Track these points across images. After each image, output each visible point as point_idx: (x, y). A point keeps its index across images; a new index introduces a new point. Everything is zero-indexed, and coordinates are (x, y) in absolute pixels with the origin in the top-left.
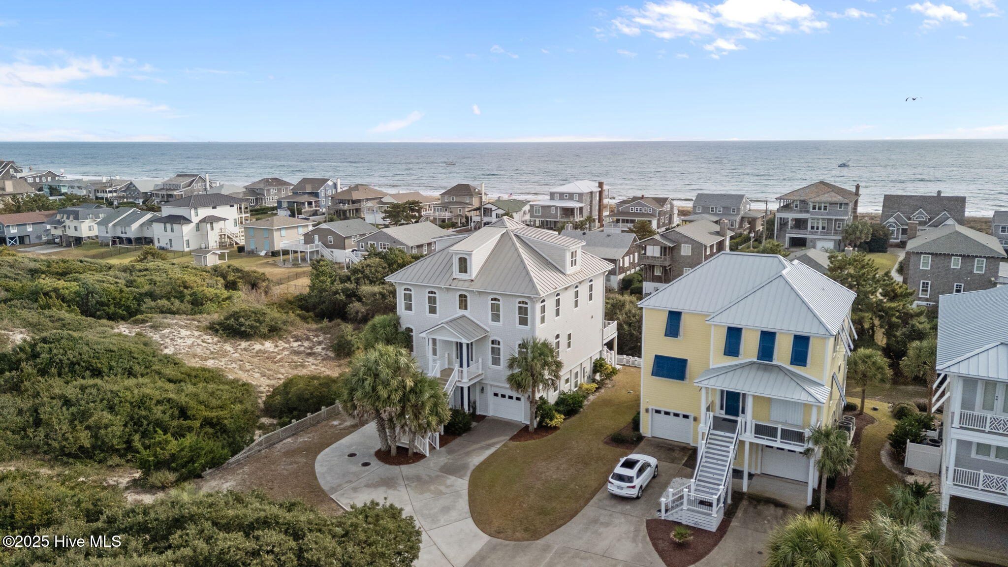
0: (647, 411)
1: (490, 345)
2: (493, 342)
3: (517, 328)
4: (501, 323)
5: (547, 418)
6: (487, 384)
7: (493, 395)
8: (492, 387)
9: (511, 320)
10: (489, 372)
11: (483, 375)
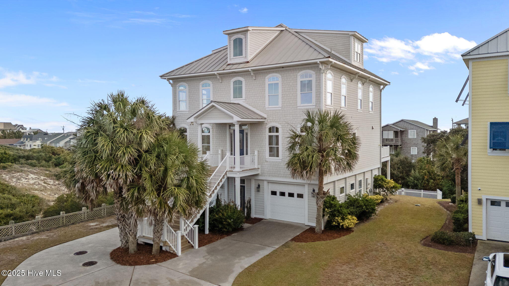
0: (480, 202)
1: (267, 134)
2: (271, 130)
3: (299, 108)
4: (280, 105)
5: (337, 217)
6: (263, 180)
7: (270, 193)
8: (270, 184)
9: (292, 100)
10: (266, 166)
11: (260, 170)
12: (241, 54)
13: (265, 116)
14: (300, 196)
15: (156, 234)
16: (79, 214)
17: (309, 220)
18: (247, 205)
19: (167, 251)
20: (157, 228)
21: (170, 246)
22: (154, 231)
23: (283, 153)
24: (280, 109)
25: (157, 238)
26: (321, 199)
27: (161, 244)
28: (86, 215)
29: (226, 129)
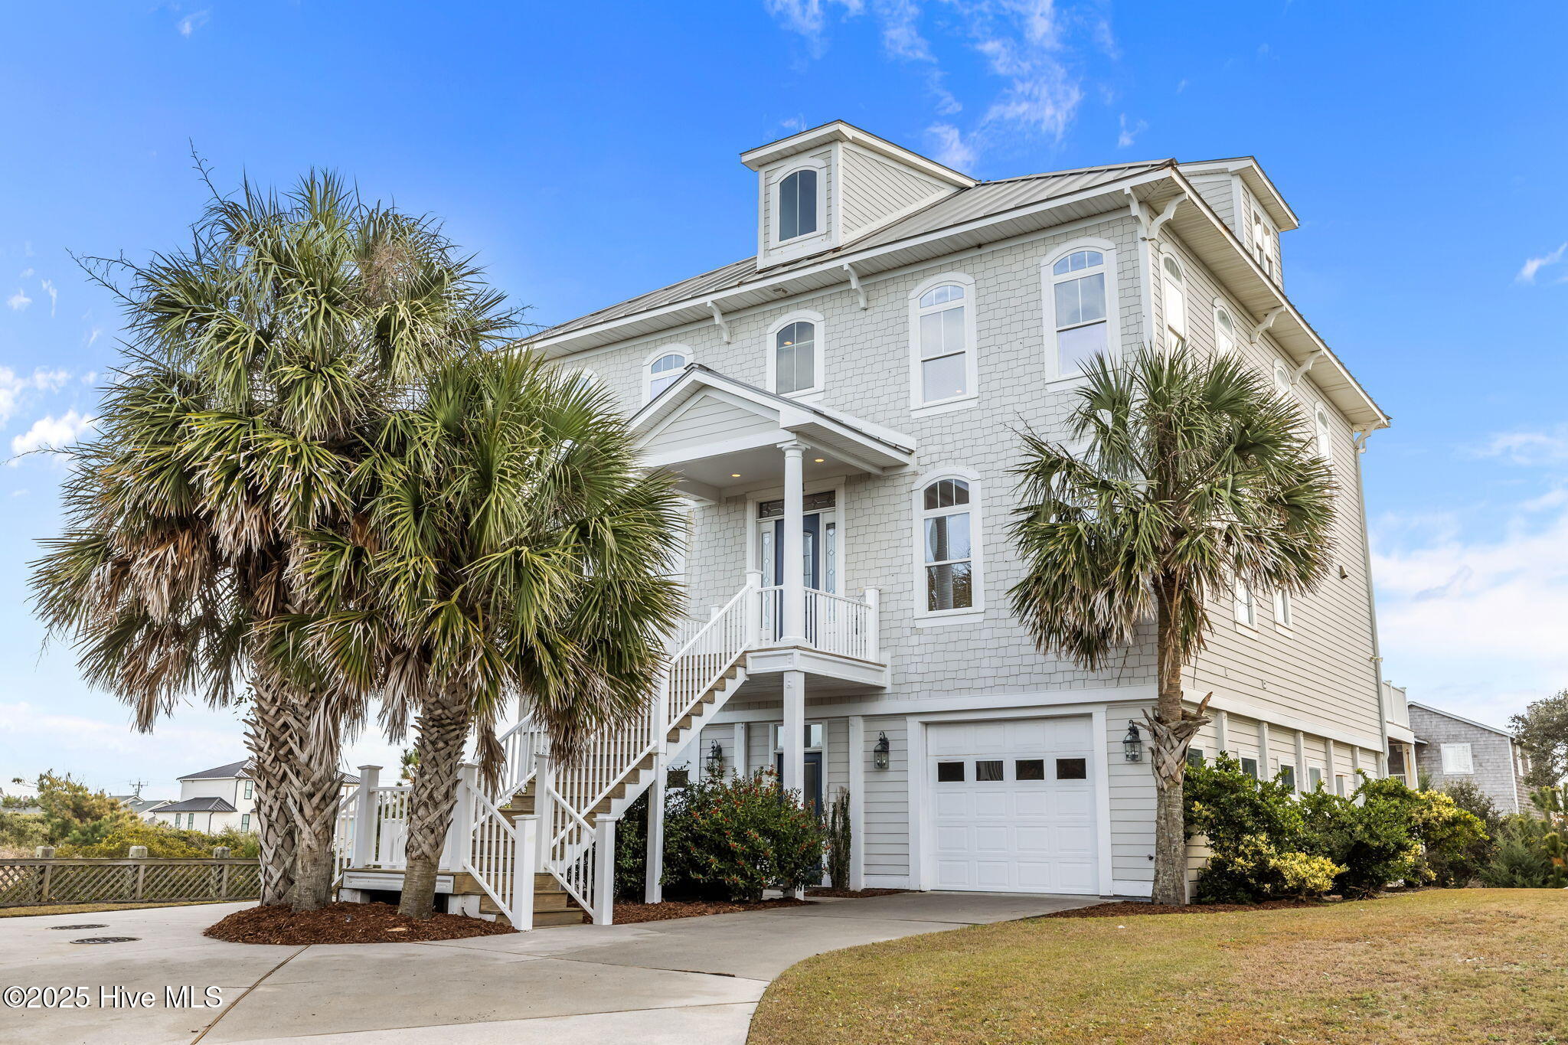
1: (920, 514)
2: (934, 496)
3: (1051, 388)
4: (972, 390)
5: (1253, 833)
6: (903, 716)
7: (934, 772)
8: (932, 731)
9: (1020, 362)
10: (917, 651)
11: (888, 671)
12: (809, 224)
13: (909, 442)
14: (1072, 769)
15: (422, 812)
16: (114, 867)
17: (1118, 873)
18: (834, 822)
19: (465, 917)
20: (428, 785)
21: (485, 895)
22: (415, 801)
23: (991, 586)
24: (973, 404)
25: (426, 831)
26: (1176, 743)
27: (443, 886)
28: (141, 879)
29: (745, 520)
